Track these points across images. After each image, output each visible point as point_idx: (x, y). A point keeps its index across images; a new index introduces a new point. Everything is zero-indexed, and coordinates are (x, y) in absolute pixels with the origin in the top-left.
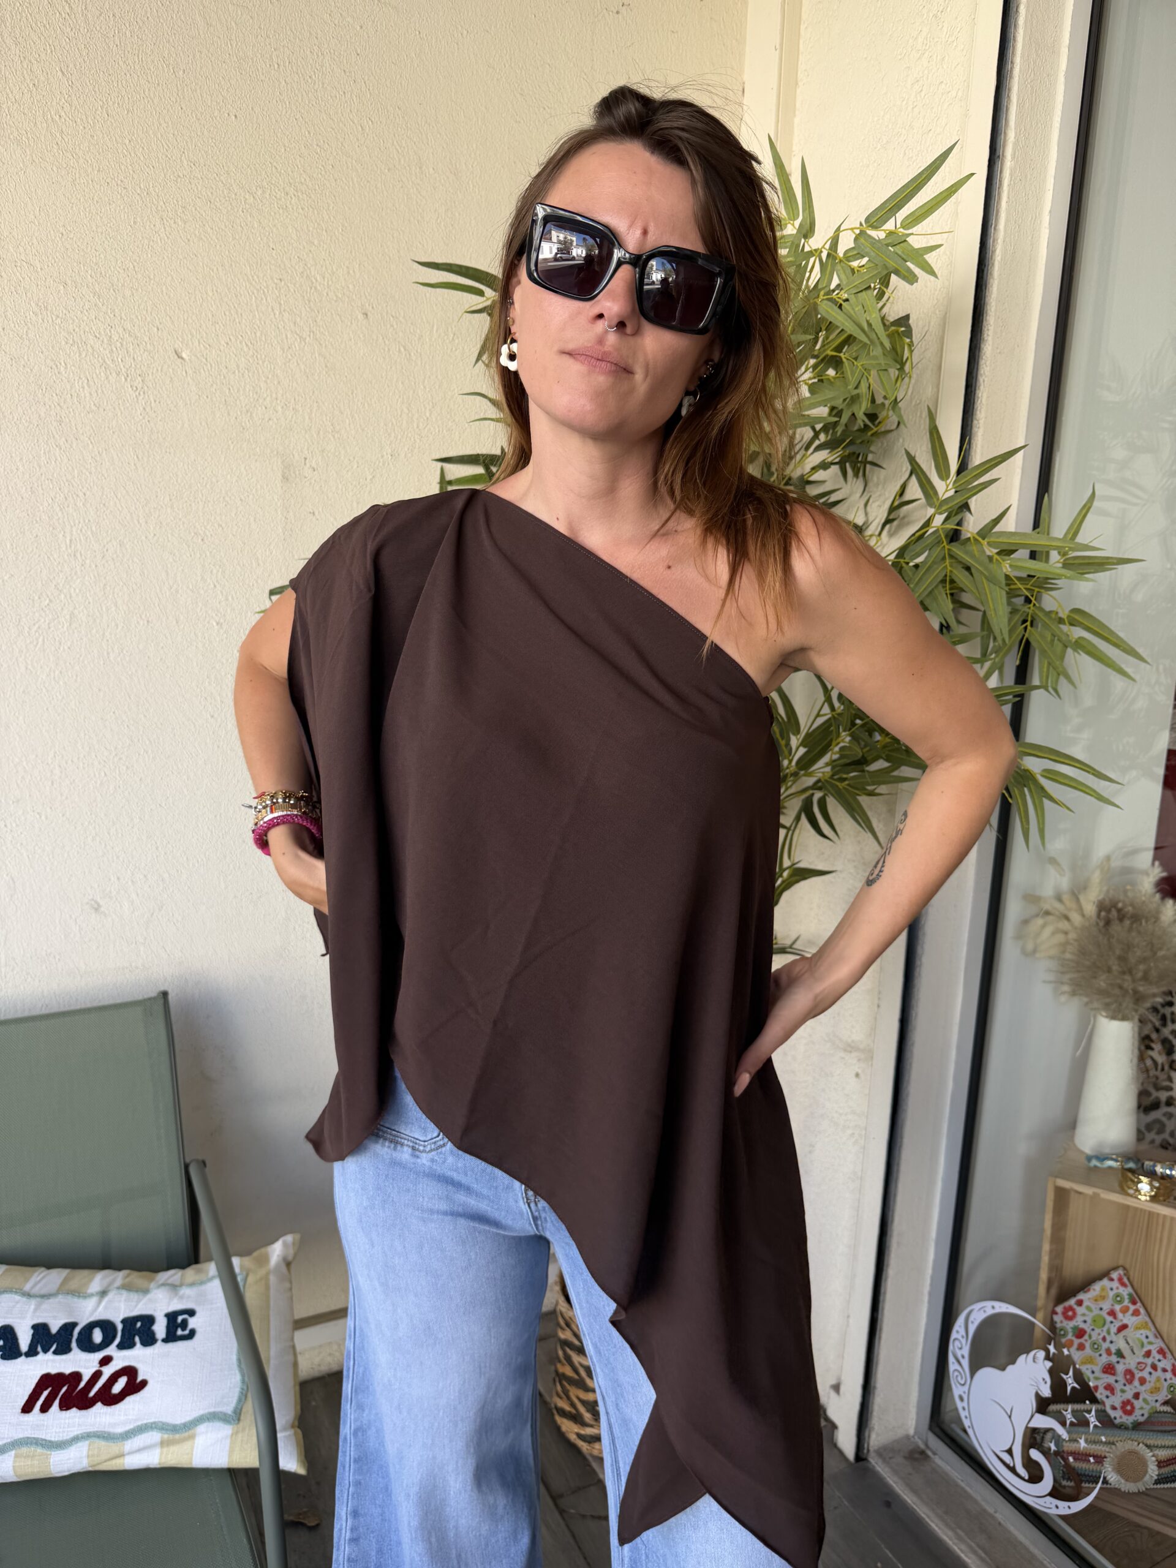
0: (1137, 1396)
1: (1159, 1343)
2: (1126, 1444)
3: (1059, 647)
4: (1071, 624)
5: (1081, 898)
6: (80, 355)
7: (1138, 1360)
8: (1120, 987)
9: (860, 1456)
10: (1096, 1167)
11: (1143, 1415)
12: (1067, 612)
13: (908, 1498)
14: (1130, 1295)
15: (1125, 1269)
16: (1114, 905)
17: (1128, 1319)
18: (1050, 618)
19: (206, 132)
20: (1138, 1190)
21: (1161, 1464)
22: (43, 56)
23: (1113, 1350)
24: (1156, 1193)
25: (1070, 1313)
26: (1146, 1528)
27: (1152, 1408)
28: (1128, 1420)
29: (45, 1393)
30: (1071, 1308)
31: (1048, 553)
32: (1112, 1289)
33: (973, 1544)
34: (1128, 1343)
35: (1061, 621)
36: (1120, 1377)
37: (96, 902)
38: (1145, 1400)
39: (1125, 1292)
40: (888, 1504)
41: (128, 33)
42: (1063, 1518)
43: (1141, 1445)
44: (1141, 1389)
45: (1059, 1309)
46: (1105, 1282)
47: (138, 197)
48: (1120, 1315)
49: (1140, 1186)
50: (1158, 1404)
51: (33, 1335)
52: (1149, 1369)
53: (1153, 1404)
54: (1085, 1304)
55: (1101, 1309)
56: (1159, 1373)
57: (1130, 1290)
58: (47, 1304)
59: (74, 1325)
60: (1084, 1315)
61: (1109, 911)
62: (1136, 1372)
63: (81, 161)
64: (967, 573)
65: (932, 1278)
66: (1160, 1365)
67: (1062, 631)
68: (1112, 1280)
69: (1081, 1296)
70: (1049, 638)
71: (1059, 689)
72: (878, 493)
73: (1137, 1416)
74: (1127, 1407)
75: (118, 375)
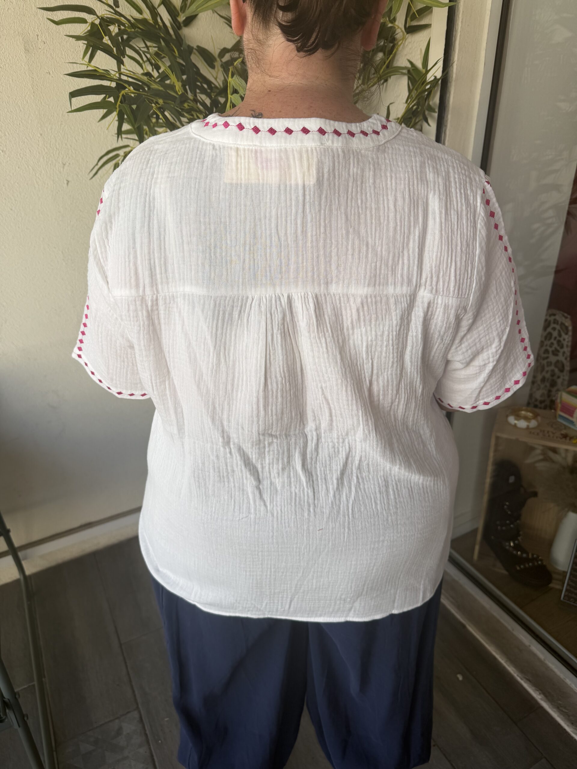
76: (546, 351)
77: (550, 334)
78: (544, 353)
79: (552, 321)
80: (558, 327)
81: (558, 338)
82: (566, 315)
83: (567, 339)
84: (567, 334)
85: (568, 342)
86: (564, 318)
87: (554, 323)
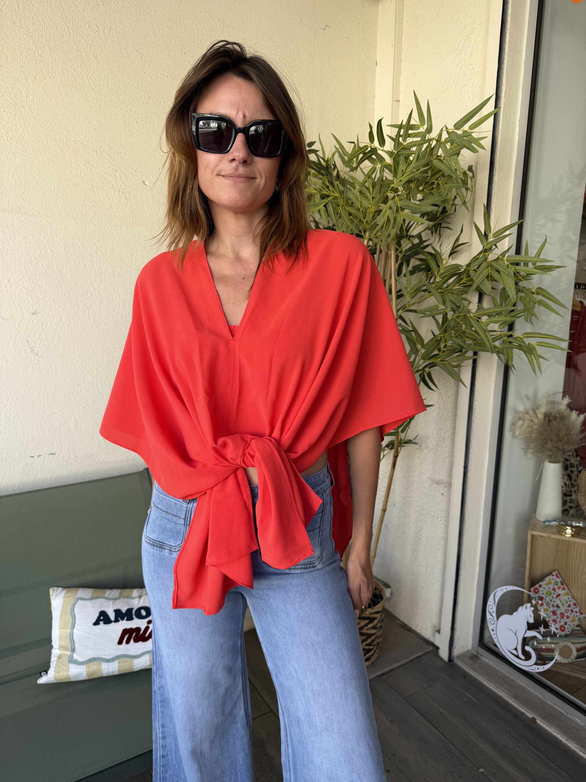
0: (566, 623)
1: (574, 601)
2: (563, 643)
3: (532, 303)
4: (537, 294)
5: (538, 412)
6: (103, 183)
7: (565, 608)
8: (557, 447)
9: (450, 659)
10: (548, 525)
11: (569, 631)
12: (536, 287)
13: (473, 674)
14: (561, 582)
15: (558, 571)
16: (551, 414)
17: (561, 592)
18: (529, 291)
19: (155, 84)
20: (566, 533)
21: (578, 650)
22: (86, 49)
23: (555, 605)
24: (574, 533)
25: (537, 591)
26: (574, 677)
27: (572, 628)
28: (563, 634)
29: (126, 637)
30: (537, 589)
31: (528, 264)
32: (553, 579)
33: (503, 689)
34: (561, 601)
35: (533, 293)
36: (559, 616)
38: (569, 625)
39: (559, 580)
40: (465, 677)
41: (122, 39)
42: (540, 673)
43: (569, 643)
44: (568, 620)
45: (532, 589)
46: (550, 577)
47: (127, 113)
48: (557, 590)
49: (567, 531)
50: (574, 627)
51: (116, 614)
52: (570, 612)
53: (573, 626)
54: (543, 586)
55: (549, 588)
56: (574, 613)
57: (560, 579)
58: (117, 602)
59: (132, 609)
60: (542, 591)
61: (549, 417)
62: (565, 613)
63: (103, 96)
64: (497, 273)
65: (478, 580)
66: (574, 610)
67: (533, 297)
68: (553, 575)
69: (541, 583)
70: (528, 299)
71: (532, 321)
72: (446, 241)
73: (567, 632)
74: (562, 628)
75: (119, 192)
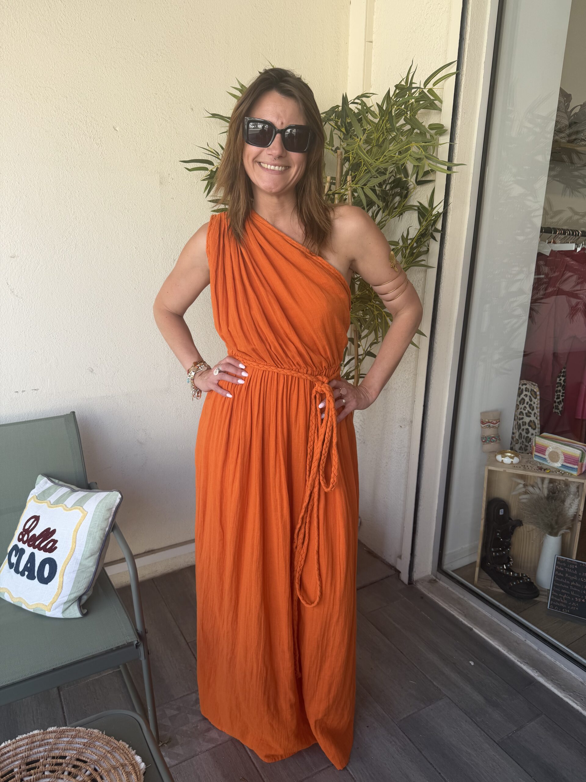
6: (74, 129)
9: (410, 582)
13: (430, 595)
19: (122, 28)
33: (455, 608)
37: (91, 368)
40: (422, 598)
75: (90, 138)
76: (521, 413)
77: (523, 399)
78: (520, 414)
79: (524, 389)
80: (529, 394)
81: (530, 403)
82: (534, 383)
83: (536, 402)
84: (535, 398)
85: (537, 404)
86: (533, 386)
87: (526, 391)
